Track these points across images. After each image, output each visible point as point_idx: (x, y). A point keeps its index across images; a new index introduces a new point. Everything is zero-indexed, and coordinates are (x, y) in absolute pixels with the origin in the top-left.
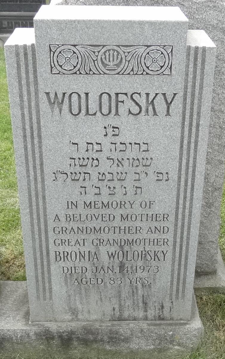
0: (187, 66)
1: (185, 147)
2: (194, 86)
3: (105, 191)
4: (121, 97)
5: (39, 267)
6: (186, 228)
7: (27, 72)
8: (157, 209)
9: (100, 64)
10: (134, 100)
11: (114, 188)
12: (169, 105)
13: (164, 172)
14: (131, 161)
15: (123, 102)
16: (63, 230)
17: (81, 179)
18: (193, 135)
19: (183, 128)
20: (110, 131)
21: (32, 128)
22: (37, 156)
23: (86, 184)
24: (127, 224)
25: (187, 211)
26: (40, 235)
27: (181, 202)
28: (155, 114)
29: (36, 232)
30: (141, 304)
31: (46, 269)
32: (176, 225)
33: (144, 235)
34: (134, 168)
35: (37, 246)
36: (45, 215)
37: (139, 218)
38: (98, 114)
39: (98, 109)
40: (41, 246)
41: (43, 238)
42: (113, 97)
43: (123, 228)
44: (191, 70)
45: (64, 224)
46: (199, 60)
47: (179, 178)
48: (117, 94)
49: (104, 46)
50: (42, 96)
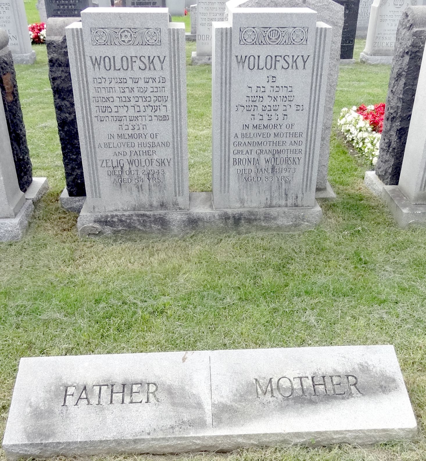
0: (316, 39)
1: (313, 88)
2: (319, 51)
3: (266, 117)
4: (278, 58)
5: (223, 169)
6: (313, 142)
7: (226, 44)
8: (296, 129)
9: (267, 38)
10: (285, 60)
11: (271, 115)
12: (305, 62)
13: (301, 105)
14: (282, 98)
15: (279, 61)
16: (239, 144)
17: (252, 110)
18: (318, 81)
19: (312, 77)
20: (271, 79)
21: (226, 78)
22: (228, 95)
23: (255, 113)
24: (278, 139)
25: (314, 130)
26: (225, 147)
27: (310, 124)
28: (297, 68)
29: (223, 146)
30: (284, 196)
31: (227, 171)
32: (307, 140)
33: (288, 146)
34: (284, 102)
35: (223, 155)
36: (229, 134)
37: (285, 135)
38: (265, 68)
39: (265, 66)
40: (225, 155)
41: (227, 150)
42: (274, 58)
43: (275, 142)
44: (318, 41)
45: (240, 140)
46: (323, 35)
47: (310, 108)
48: (276, 56)
49: (270, 28)
50: (234, 58)
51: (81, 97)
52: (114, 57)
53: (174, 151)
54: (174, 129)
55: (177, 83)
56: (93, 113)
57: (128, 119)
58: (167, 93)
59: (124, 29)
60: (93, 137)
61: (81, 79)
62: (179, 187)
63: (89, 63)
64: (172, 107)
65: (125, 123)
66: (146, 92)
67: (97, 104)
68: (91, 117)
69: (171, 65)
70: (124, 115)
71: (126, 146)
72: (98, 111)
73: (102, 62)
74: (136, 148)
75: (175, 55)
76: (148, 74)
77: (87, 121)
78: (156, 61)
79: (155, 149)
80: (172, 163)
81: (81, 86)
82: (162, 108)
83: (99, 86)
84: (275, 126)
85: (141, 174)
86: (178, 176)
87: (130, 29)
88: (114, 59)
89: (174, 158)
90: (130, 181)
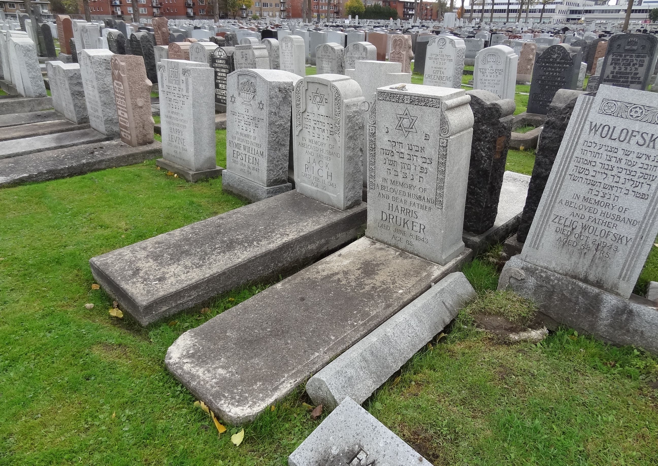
51: (564, 154)
52: (615, 127)
53: (639, 232)
54: (648, 210)
56: (569, 171)
57: (602, 186)
59: (637, 106)
60: (558, 192)
61: (572, 139)
62: (627, 271)
63: (587, 127)
65: (597, 189)
66: (633, 166)
67: (577, 164)
68: (565, 174)
70: (600, 181)
71: (587, 210)
72: (575, 171)
73: (601, 129)
74: (598, 216)
76: (643, 150)
77: (560, 176)
79: (618, 223)
80: (631, 243)
81: (570, 144)
82: (645, 186)
83: (588, 149)
85: (590, 243)
86: (632, 259)
87: (644, 106)
88: (614, 129)
89: (636, 239)
90: (575, 245)
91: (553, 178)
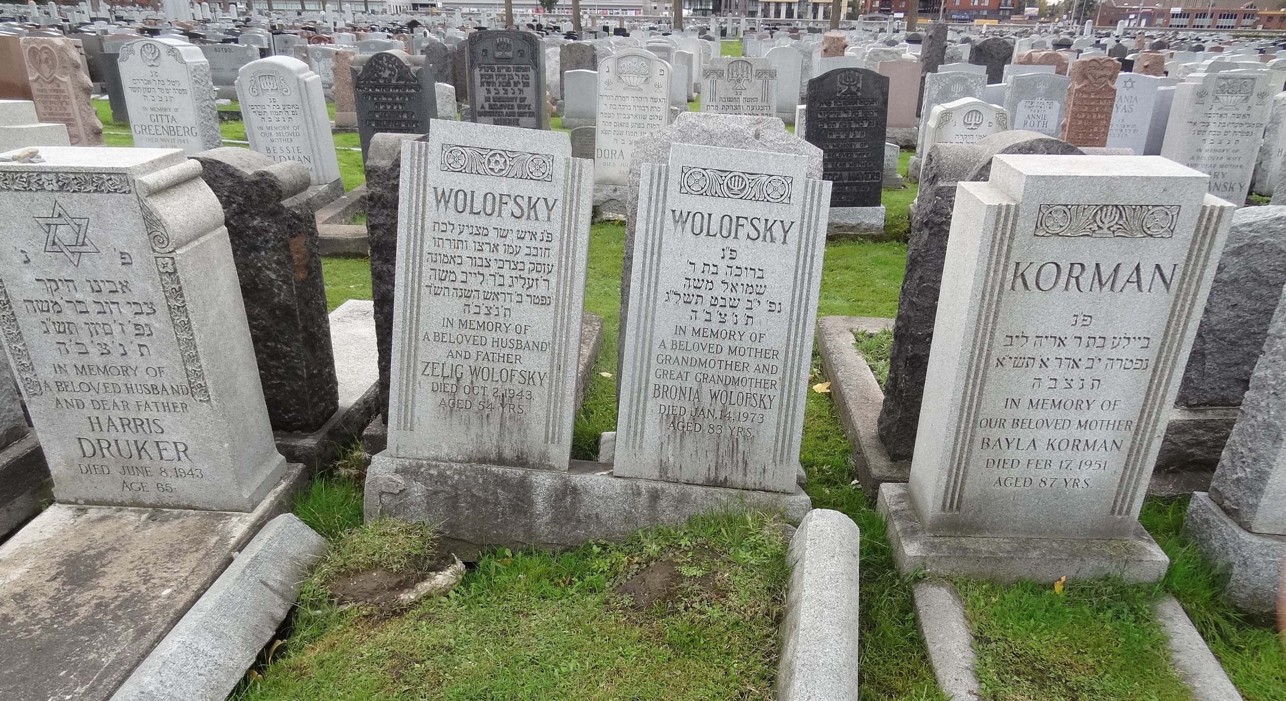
0: (805, 198)
1: (799, 277)
2: (810, 217)
3: (715, 318)
4: (741, 221)
5: (635, 402)
6: (796, 370)
7: (658, 190)
8: (768, 343)
9: (726, 188)
10: (753, 225)
11: (725, 315)
12: (786, 232)
13: (777, 302)
14: (745, 286)
15: (742, 226)
16: (668, 360)
17: (694, 301)
18: (808, 265)
19: (798, 258)
20: (728, 252)
21: (653, 244)
22: (654, 272)
23: (697, 308)
24: (735, 358)
25: (798, 349)
26: (642, 363)
27: (792, 337)
28: (772, 241)
29: (639, 359)
30: (740, 464)
31: (641, 405)
32: (785, 366)
33: (751, 373)
34: (747, 295)
35: (637, 376)
36: (651, 341)
37: (747, 352)
38: (718, 235)
39: (718, 231)
40: (640, 378)
41: (645, 367)
42: (734, 220)
43: (729, 363)
44: (809, 200)
45: (669, 352)
46: (817, 192)
47: (792, 311)
48: (738, 218)
49: (731, 172)
50: (668, 213)
51: (408, 252)
52: (473, 192)
53: (553, 360)
54: (556, 322)
55: (572, 244)
56: (423, 279)
57: (482, 297)
58: (553, 260)
59: (496, 152)
60: (418, 321)
61: (413, 222)
62: (554, 426)
63: (431, 198)
64: (558, 283)
65: (476, 303)
66: (517, 253)
67: (433, 266)
68: (420, 287)
69: (564, 215)
70: (476, 288)
71: (471, 342)
72: (433, 277)
73: (452, 198)
74: (489, 348)
75: (571, 201)
76: (523, 225)
77: (413, 292)
78: (541, 206)
79: (520, 352)
80: (548, 381)
81: (412, 232)
82: (541, 283)
83: (442, 235)
84: (731, 335)
85: (491, 396)
86: (555, 407)
87: (505, 151)
88: (473, 196)
89: (552, 372)
90: (468, 406)
91: (401, 299)
